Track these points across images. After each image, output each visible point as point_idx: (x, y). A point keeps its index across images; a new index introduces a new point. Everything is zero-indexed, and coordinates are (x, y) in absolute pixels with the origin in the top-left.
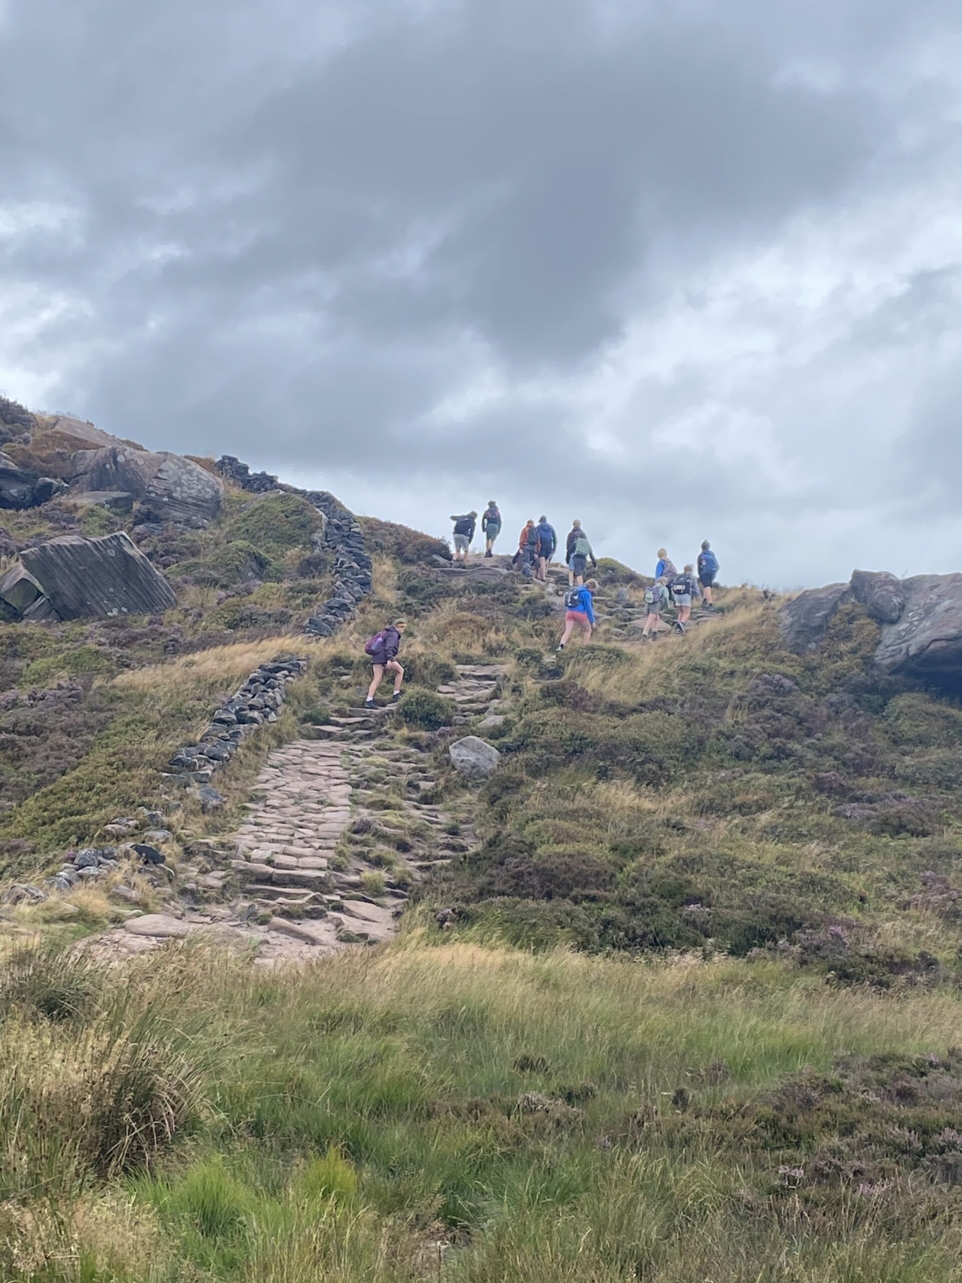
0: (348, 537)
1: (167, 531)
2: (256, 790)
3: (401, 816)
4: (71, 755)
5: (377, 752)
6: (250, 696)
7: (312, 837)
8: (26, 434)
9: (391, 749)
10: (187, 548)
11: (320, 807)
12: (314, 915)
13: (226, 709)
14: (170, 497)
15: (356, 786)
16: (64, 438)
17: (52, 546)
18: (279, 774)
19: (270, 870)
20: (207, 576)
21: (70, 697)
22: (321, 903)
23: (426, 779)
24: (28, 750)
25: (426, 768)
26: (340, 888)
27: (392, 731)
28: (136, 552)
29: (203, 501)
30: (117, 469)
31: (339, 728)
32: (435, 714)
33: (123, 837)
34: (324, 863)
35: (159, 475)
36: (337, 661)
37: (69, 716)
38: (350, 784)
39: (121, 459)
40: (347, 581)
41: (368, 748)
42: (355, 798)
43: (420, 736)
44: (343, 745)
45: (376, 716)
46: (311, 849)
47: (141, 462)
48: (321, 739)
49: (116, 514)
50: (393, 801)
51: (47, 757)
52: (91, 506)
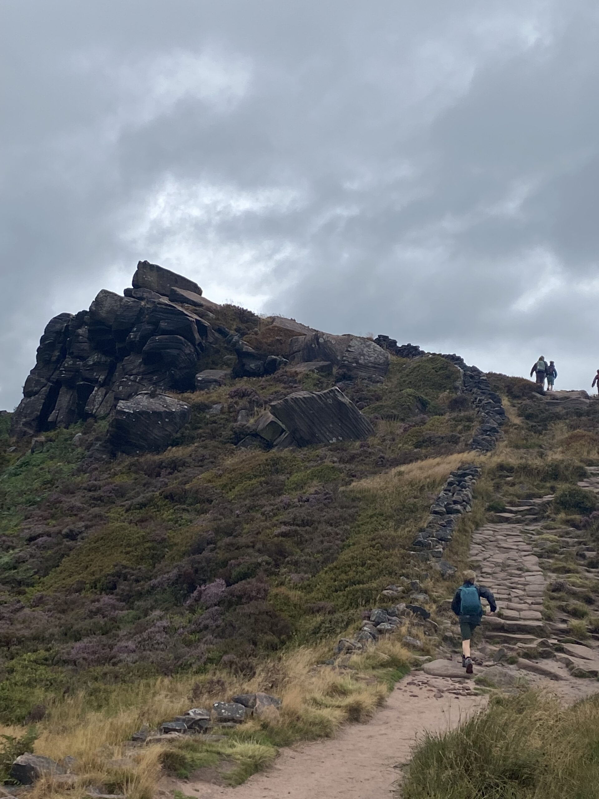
0: (479, 382)
1: (357, 386)
2: (472, 561)
3: (580, 578)
4: (338, 539)
5: (545, 531)
6: (451, 494)
7: (524, 595)
8: (256, 329)
9: (555, 529)
10: (372, 396)
11: (520, 572)
12: (545, 656)
13: (438, 504)
14: (357, 362)
15: (540, 556)
16: (280, 330)
17: (292, 399)
18: (484, 549)
19: (503, 621)
20: (390, 413)
21: (326, 499)
22: (548, 646)
23: (588, 550)
24: (307, 537)
25: (586, 541)
26: (554, 634)
27: (553, 516)
28: (346, 400)
29: (379, 365)
30: (319, 347)
31: (513, 515)
32: (583, 503)
33: (396, 599)
34: (539, 615)
35: (349, 349)
36: (501, 467)
37: (328, 512)
38: (535, 555)
39: (321, 340)
40: (489, 412)
41: (539, 528)
42: (543, 565)
43: (575, 518)
44: (519, 526)
45: (539, 505)
46: (526, 605)
47: (333, 342)
48: (502, 522)
49: (323, 376)
50: (571, 567)
51: (322, 542)
52: (306, 372)
